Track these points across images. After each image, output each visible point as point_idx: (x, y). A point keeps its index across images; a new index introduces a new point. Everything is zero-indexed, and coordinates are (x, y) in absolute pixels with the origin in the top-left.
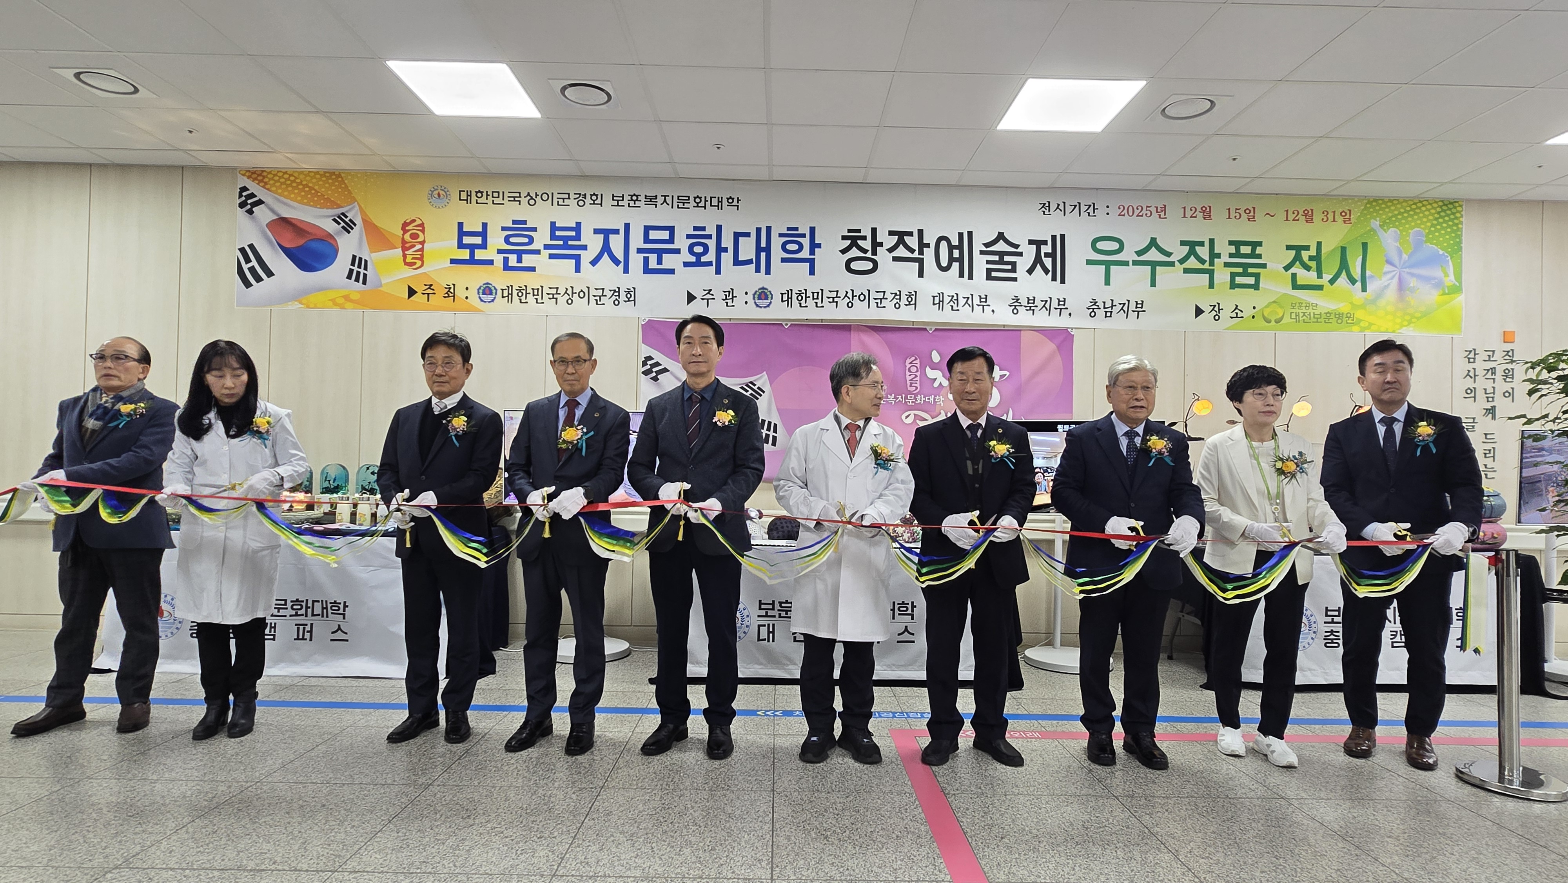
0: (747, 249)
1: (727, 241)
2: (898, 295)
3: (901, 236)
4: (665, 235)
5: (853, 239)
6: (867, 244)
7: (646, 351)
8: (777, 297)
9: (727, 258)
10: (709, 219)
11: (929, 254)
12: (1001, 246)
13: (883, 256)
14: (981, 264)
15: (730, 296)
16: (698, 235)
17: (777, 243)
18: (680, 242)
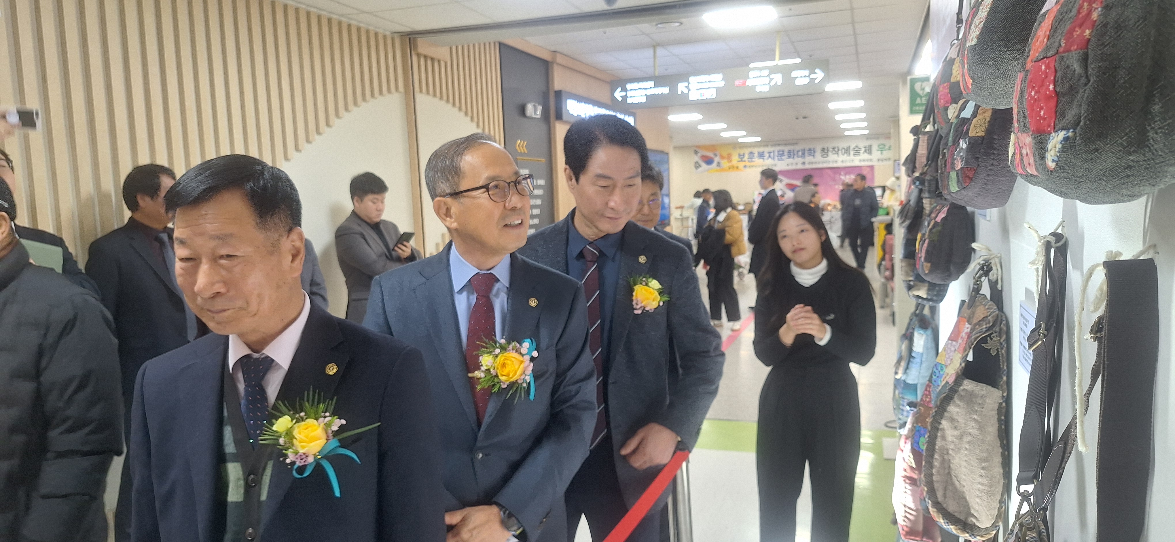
0: (800, 153)
1: (796, 153)
2: (833, 161)
3: (834, 148)
4: (782, 152)
5: (823, 150)
6: (826, 151)
8: (807, 164)
9: (796, 156)
10: (791, 148)
11: (840, 152)
12: (857, 149)
13: (830, 153)
14: (852, 153)
15: (797, 164)
16: (789, 152)
17: (806, 152)
18: (786, 153)
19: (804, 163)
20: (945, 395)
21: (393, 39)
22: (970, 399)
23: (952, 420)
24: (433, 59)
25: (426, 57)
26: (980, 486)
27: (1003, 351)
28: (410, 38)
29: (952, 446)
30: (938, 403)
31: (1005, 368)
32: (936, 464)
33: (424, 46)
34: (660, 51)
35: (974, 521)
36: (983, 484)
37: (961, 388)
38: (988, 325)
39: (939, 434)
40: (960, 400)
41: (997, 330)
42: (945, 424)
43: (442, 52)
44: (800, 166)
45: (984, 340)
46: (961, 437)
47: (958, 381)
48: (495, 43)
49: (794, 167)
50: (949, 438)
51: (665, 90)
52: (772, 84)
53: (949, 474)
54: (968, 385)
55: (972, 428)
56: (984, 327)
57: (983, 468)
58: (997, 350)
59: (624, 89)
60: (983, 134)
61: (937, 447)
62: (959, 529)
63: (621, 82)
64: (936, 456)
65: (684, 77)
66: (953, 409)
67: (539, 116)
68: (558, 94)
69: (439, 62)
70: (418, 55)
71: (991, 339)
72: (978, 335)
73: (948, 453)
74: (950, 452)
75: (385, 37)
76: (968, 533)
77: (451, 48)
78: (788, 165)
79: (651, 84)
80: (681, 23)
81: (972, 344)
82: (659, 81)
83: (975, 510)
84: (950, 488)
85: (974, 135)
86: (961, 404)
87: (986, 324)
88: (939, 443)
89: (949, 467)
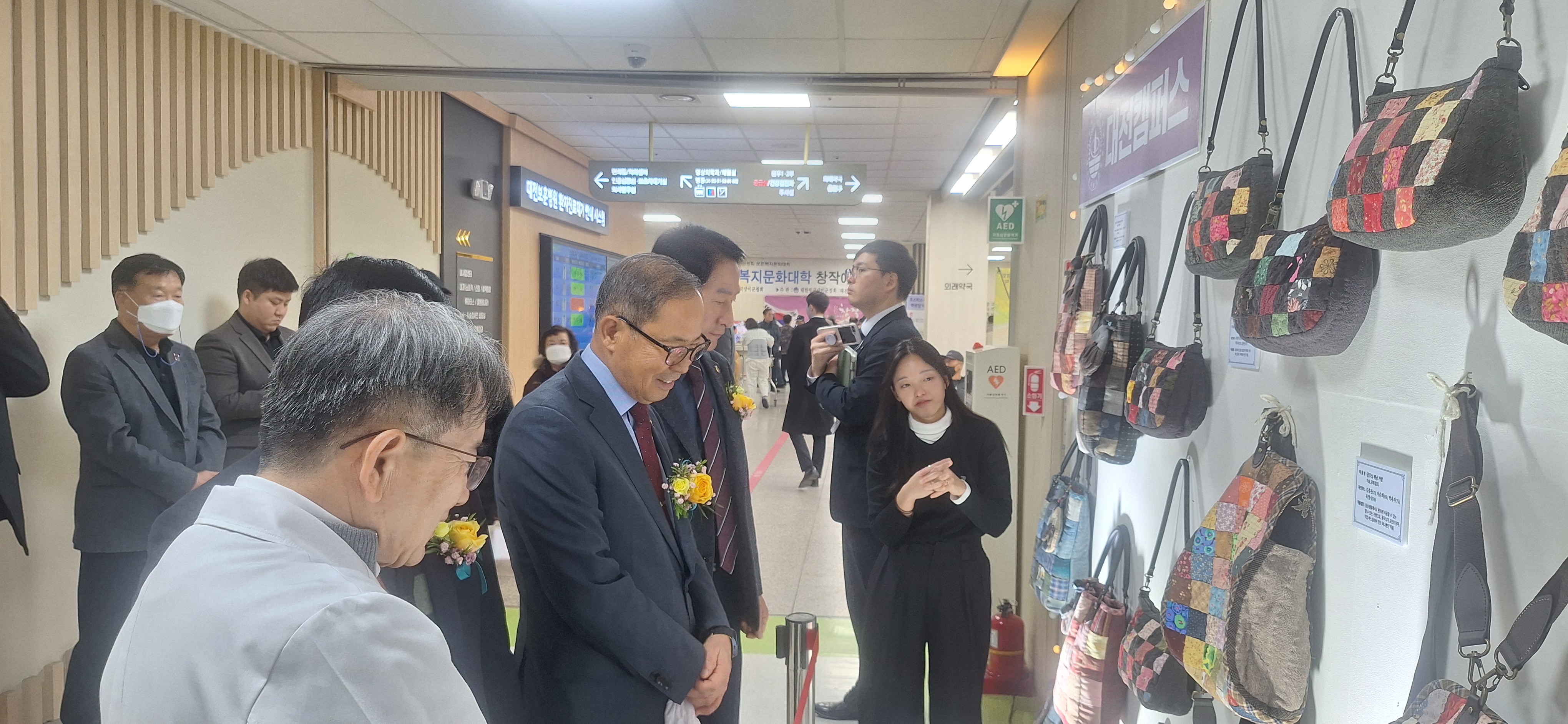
0: (792, 277)
1: (787, 275)
2: (831, 289)
3: (832, 273)
4: (770, 273)
5: (820, 274)
6: (823, 276)
7: (766, 304)
8: (800, 290)
9: (787, 279)
10: (782, 269)
11: (840, 278)
13: (827, 279)
15: (787, 289)
16: (779, 273)
17: (800, 275)
18: (775, 275)
19: (796, 289)
20: (1250, 562)
21: (302, 73)
22: (1281, 566)
23: (1259, 590)
24: (354, 106)
25: (345, 101)
26: (1289, 664)
27: (1314, 515)
28: (326, 73)
29: (1256, 620)
30: (1243, 571)
31: (1316, 532)
32: (1239, 640)
33: (346, 88)
34: (657, 131)
35: (1280, 704)
36: (1293, 662)
37: (1271, 554)
38: (1298, 485)
39: (1242, 606)
40: (1270, 568)
41: (1307, 490)
42: (1250, 594)
43: (368, 99)
44: (791, 293)
45: (1294, 502)
46: (1269, 609)
47: (1266, 545)
48: (436, 93)
49: (784, 293)
50: (1254, 611)
51: (664, 182)
52: (799, 187)
53: (1251, 651)
54: (1278, 550)
55: (1283, 598)
56: (1295, 486)
57: (1295, 644)
58: (1309, 512)
59: (609, 176)
60: (1333, 276)
61: (1240, 621)
62: (1263, 714)
63: (606, 166)
64: (1239, 631)
65: (689, 167)
66: (1260, 577)
67: (489, 199)
68: (515, 171)
69: (363, 110)
70: (335, 98)
71: (1302, 500)
72: (1289, 495)
73: (1250, 628)
74: (1253, 627)
75: (292, 67)
76: (1273, 718)
77: (379, 94)
78: (777, 290)
79: (645, 172)
80: (693, 98)
81: (1283, 505)
82: (655, 169)
83: (1281, 692)
84: (1252, 667)
85: (1321, 276)
86: (1271, 572)
87: (1296, 484)
88: (1243, 616)
89: (1251, 643)
